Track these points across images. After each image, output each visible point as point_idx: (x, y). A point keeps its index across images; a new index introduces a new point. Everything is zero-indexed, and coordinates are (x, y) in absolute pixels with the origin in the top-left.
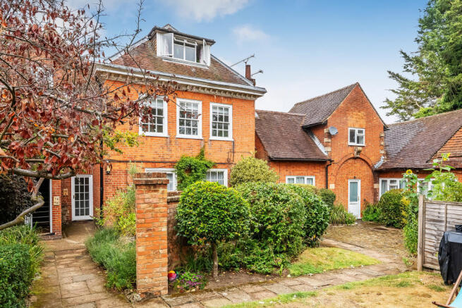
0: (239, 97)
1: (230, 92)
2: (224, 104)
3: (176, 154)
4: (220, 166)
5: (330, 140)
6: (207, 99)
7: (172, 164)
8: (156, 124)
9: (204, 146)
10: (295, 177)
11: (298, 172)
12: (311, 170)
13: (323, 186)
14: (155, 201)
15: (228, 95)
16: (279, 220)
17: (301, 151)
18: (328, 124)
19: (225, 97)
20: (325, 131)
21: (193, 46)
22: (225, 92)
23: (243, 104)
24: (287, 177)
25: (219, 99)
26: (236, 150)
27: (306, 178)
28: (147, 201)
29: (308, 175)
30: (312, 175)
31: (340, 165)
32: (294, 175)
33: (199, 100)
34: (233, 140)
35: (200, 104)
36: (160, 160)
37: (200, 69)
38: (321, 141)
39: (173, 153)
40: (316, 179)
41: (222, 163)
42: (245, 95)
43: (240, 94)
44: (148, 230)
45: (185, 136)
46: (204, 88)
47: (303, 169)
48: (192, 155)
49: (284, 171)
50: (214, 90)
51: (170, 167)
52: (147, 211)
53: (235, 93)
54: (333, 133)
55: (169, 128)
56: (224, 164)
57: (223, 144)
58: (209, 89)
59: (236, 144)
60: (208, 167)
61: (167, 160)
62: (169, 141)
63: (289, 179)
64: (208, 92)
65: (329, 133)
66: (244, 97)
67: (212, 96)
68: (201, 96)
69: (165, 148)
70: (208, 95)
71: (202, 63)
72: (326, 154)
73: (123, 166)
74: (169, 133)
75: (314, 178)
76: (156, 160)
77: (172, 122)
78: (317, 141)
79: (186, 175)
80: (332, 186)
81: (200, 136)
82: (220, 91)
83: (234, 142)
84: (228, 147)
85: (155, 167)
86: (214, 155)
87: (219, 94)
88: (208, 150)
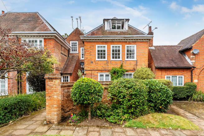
0: (139, 41)
1: (135, 39)
2: (132, 45)
3: (111, 67)
4: (130, 71)
5: (194, 57)
6: (124, 44)
7: (108, 71)
8: (103, 56)
9: (123, 63)
10: (171, 76)
11: (172, 74)
12: (181, 72)
13: (189, 80)
14: (52, 85)
15: (134, 41)
16: (124, 97)
17: (175, 63)
18: (193, 48)
19: (132, 42)
20: (191, 52)
21: (120, 23)
22: (132, 39)
23: (141, 44)
24: (166, 76)
25: (129, 43)
26: (138, 64)
27: (178, 76)
28: (49, 85)
29: (179, 75)
30: (182, 75)
31: (201, 69)
32: (170, 75)
33: (120, 44)
34: (136, 60)
35: (121, 46)
36: (104, 69)
37: (122, 32)
38: (189, 57)
39: (109, 66)
40: (184, 77)
41: (131, 70)
42: (142, 39)
43: (140, 39)
44: (49, 97)
45: (115, 59)
46: (122, 39)
47: (176, 72)
48: (117, 67)
49: (164, 73)
50: (127, 39)
51: (108, 72)
52: (49, 89)
53: (137, 39)
54: (195, 52)
55: (108, 57)
56: (132, 70)
57: (132, 62)
58: (124, 39)
59: (138, 61)
60: (124, 72)
61: (107, 69)
62: (107, 62)
63: (167, 77)
64: (124, 41)
65: (193, 53)
66: (142, 41)
67: (126, 42)
68: (121, 42)
69: (106, 65)
70: (124, 42)
71: (124, 29)
72: (191, 64)
73: (90, 72)
74: (107, 59)
75: (183, 76)
76: (102, 69)
77: (109, 55)
78: (187, 58)
79: (113, 75)
80: (195, 81)
81: (121, 59)
82: (130, 39)
83: (137, 61)
84: (134, 63)
85: (102, 72)
86: (127, 67)
87: (129, 41)
88: (124, 65)
